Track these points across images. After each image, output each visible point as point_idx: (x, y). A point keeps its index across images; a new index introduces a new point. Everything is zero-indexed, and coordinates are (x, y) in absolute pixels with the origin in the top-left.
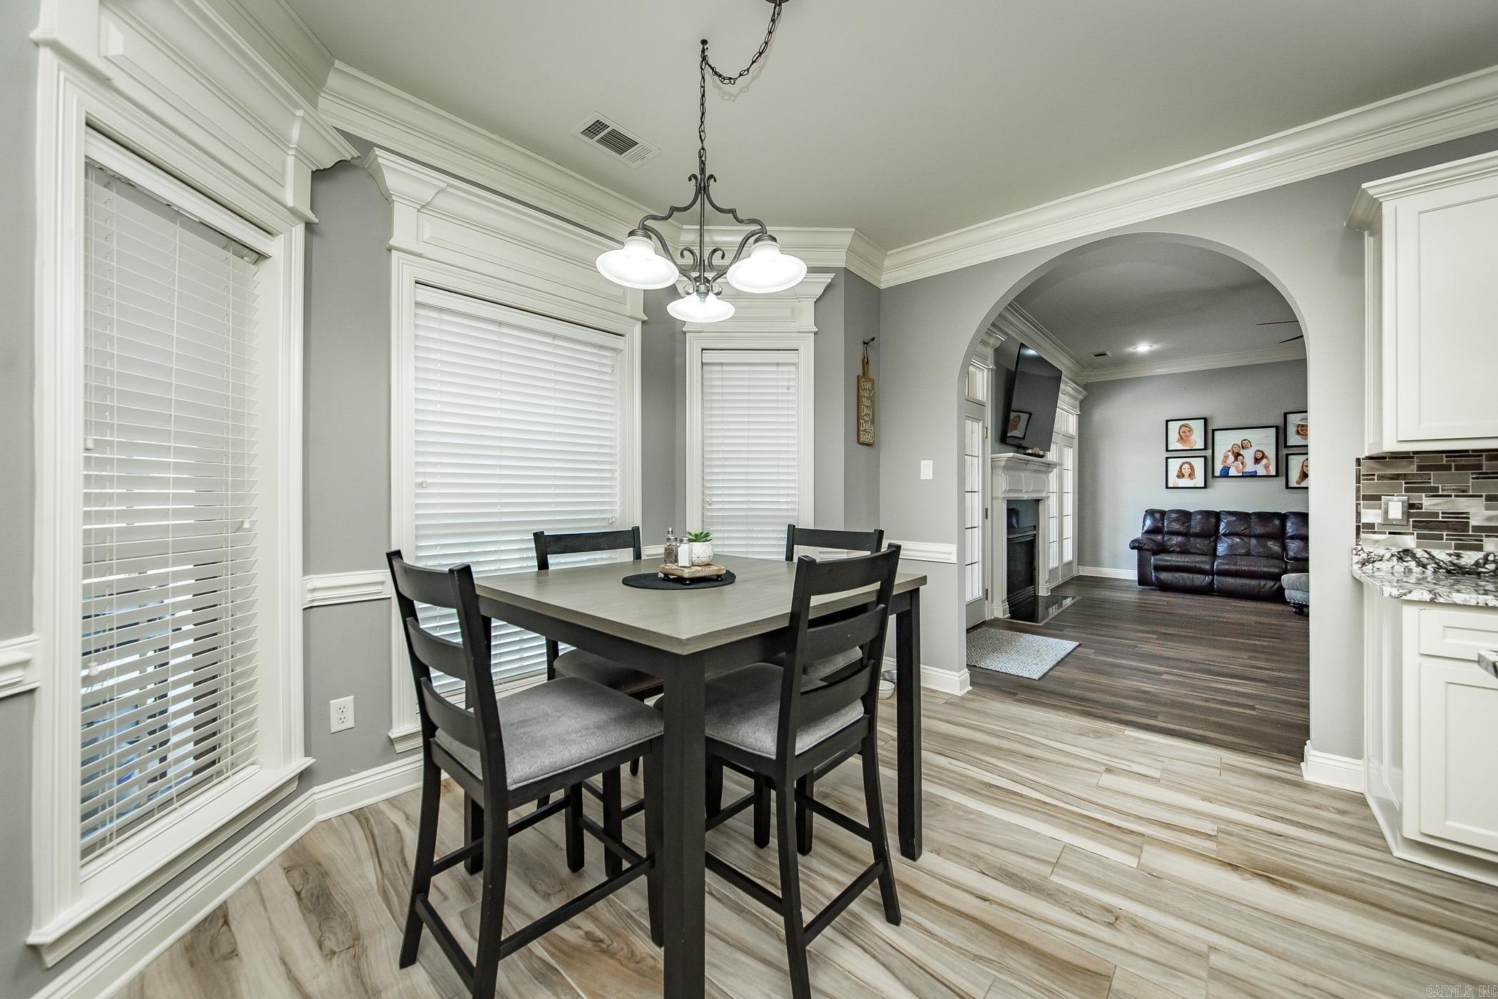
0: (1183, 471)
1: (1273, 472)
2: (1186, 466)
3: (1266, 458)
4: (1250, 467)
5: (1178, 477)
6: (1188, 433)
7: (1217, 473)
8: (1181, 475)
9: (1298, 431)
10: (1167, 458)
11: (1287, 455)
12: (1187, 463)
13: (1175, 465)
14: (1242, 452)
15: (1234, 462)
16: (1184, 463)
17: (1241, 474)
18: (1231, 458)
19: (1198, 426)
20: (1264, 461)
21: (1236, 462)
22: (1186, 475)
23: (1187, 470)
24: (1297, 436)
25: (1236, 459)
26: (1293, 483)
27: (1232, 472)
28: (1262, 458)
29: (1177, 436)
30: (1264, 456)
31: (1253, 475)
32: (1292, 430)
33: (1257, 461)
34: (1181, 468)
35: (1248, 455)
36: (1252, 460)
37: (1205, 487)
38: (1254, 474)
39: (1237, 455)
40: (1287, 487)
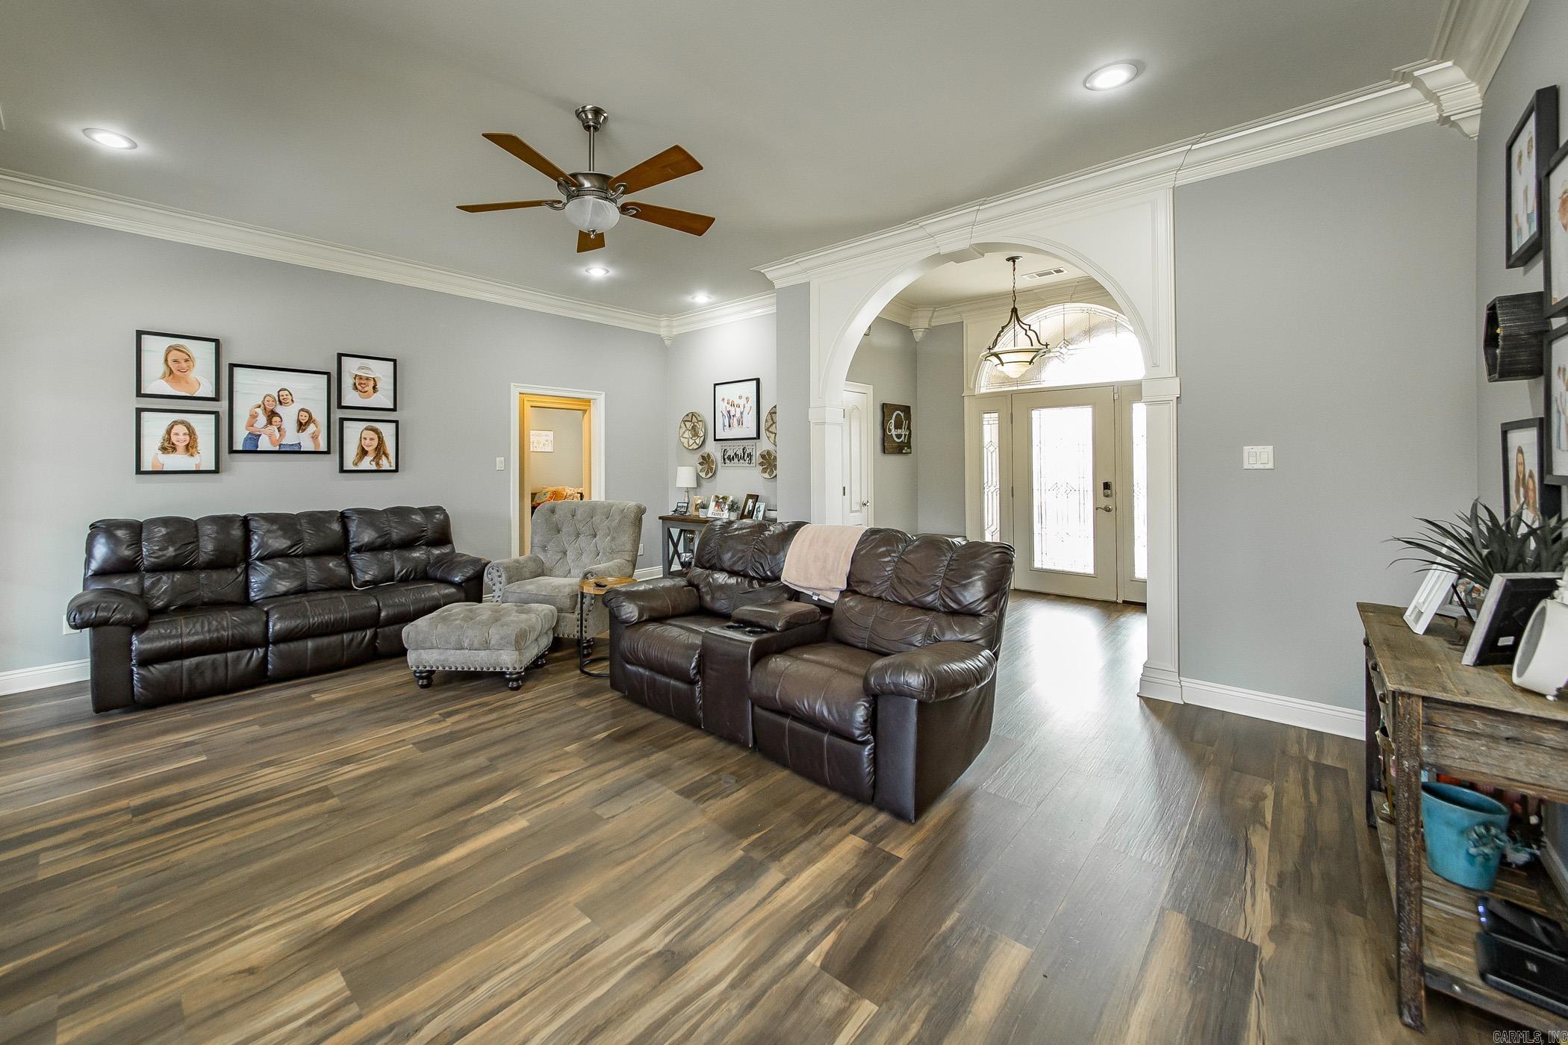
0: (174, 439)
1: (323, 447)
2: (180, 429)
3: (314, 422)
4: (291, 437)
5: (164, 449)
6: (184, 365)
7: (239, 445)
8: (169, 447)
9: (355, 384)
10: (139, 411)
11: (342, 420)
12: (182, 423)
13: (155, 426)
14: (279, 409)
15: (266, 426)
16: (175, 423)
17: (277, 448)
18: (262, 419)
19: (203, 353)
20: (312, 428)
21: (270, 427)
22: (181, 446)
23: (181, 437)
24: (354, 392)
25: (270, 422)
26: (349, 465)
27: (264, 444)
28: (308, 423)
29: (161, 368)
30: (310, 420)
31: (296, 451)
32: (347, 382)
33: (301, 426)
34: (169, 432)
35: (289, 415)
36: (295, 426)
37: (217, 471)
38: (296, 449)
39: (272, 415)
40: (342, 470)
